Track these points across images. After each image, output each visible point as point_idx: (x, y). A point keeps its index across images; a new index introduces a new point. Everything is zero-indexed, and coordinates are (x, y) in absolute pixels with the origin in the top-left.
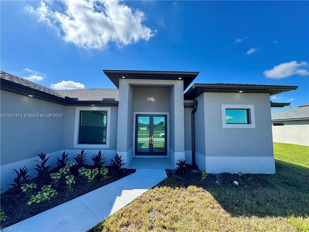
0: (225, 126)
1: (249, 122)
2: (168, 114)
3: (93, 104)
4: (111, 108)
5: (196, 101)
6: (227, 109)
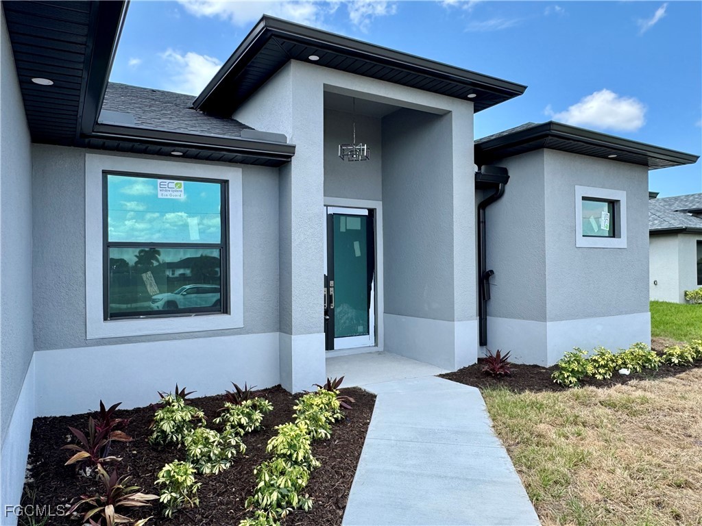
0: (582, 242)
2: (378, 206)
4: (241, 169)
5: (505, 171)
6: (584, 198)
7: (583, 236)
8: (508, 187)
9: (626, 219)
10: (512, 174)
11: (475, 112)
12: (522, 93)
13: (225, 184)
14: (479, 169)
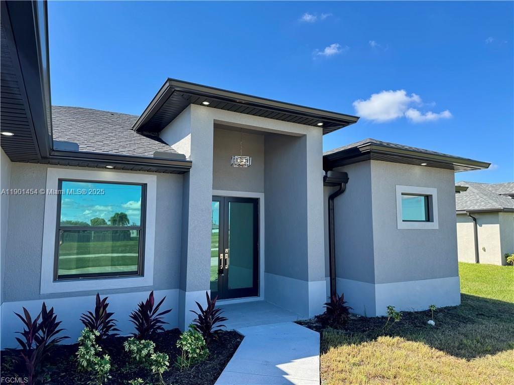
0: (402, 226)
1: (429, 218)
2: (261, 196)
3: (110, 163)
4: (156, 176)
5: (346, 174)
6: (403, 194)
7: (403, 221)
8: (348, 185)
9: (437, 208)
10: (351, 176)
11: (324, 134)
12: (356, 122)
13: (144, 186)
14: (326, 173)
